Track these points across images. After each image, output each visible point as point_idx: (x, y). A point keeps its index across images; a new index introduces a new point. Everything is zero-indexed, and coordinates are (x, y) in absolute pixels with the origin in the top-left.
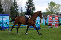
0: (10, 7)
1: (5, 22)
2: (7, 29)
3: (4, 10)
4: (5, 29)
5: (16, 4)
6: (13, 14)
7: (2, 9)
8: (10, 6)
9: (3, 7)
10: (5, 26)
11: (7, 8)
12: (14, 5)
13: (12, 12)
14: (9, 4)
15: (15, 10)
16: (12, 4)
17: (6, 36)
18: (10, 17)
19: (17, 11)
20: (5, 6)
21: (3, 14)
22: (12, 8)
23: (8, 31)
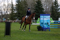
0: (50, 7)
1: (46, 22)
2: (48, 30)
3: (44, 10)
4: (46, 29)
5: (57, 3)
6: (54, 14)
7: (43, 9)
8: (51, 5)
9: (43, 7)
10: (46, 26)
11: (48, 7)
12: (55, 5)
13: (52, 11)
14: (49, 4)
15: (56, 10)
16: (53, 3)
17: (47, 37)
18: (51, 17)
19: (58, 10)
20: (46, 6)
21: (44, 14)
22: (52, 8)
23: (49, 32)
